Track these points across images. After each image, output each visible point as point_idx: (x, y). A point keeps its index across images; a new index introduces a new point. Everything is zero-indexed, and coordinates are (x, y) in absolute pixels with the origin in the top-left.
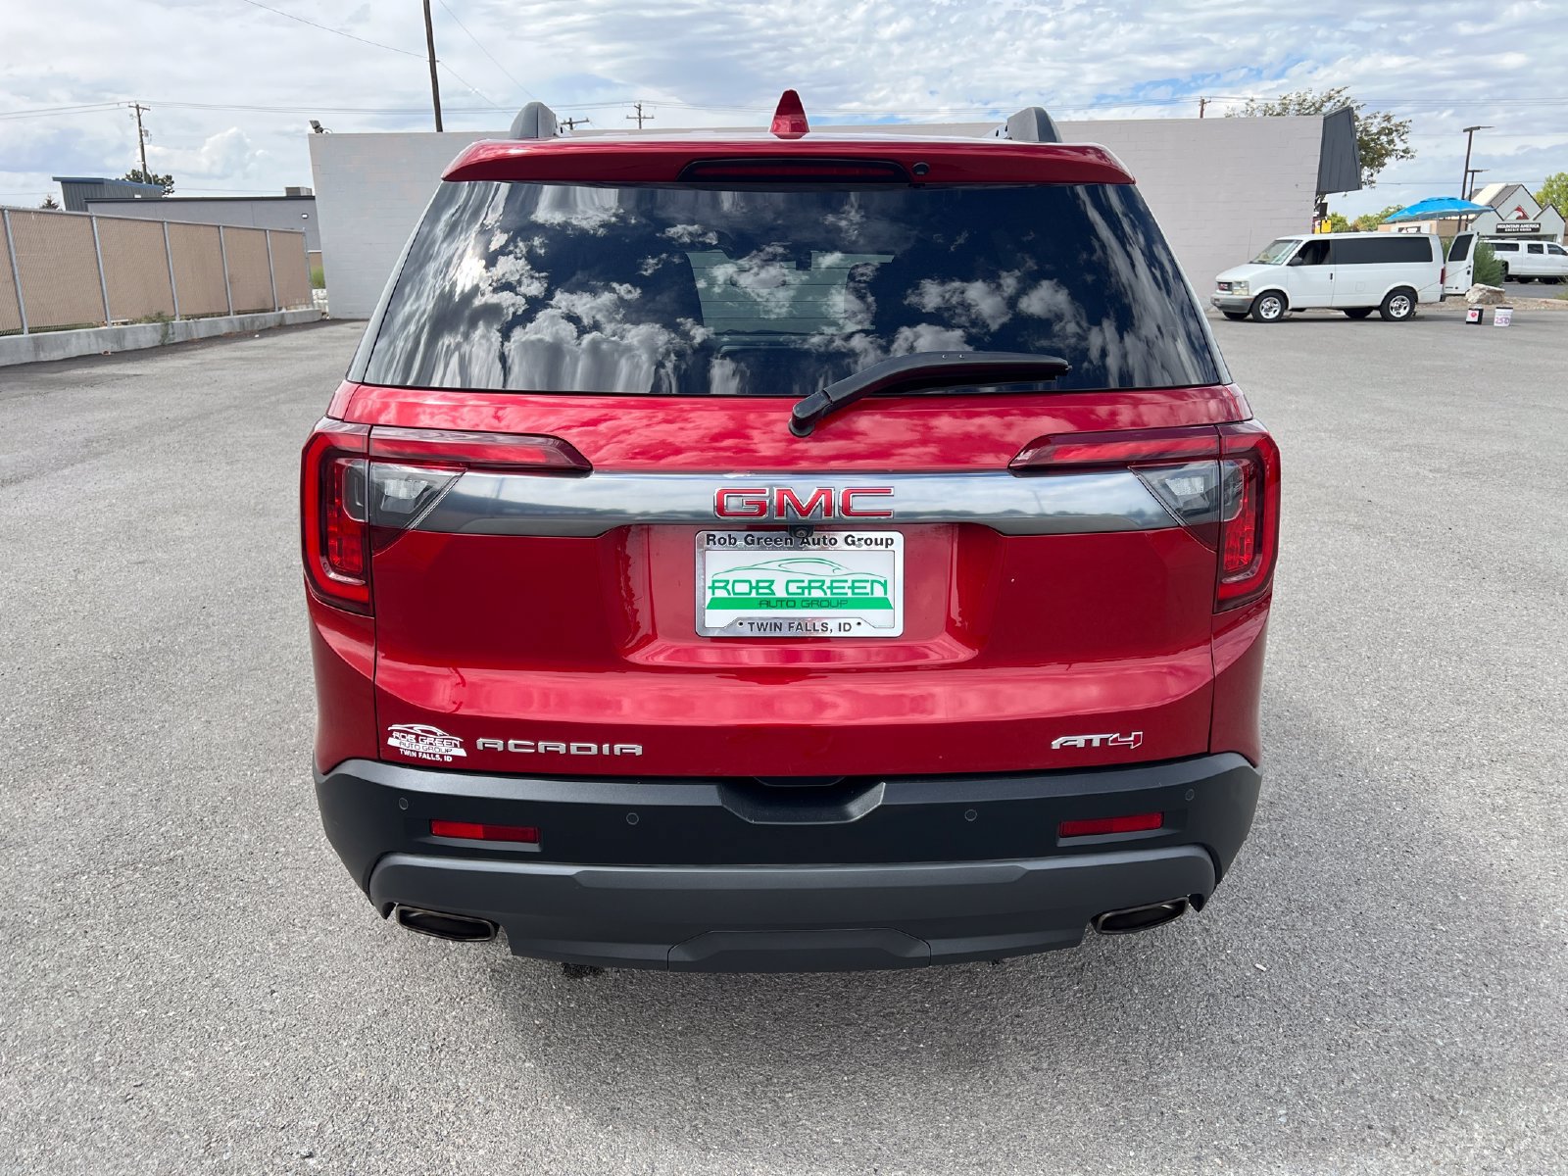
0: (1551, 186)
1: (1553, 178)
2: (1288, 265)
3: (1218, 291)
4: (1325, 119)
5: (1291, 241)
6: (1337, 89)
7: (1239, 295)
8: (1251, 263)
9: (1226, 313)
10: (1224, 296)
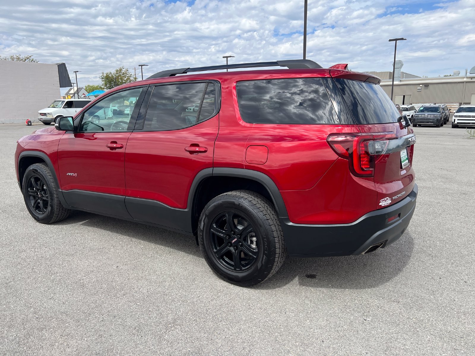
0: (87, 88)
1: (87, 86)
2: (63, 108)
3: (40, 116)
4: (58, 66)
5: (61, 101)
6: (30, 56)
7: (49, 117)
8: (49, 107)
9: (43, 123)
10: (44, 117)
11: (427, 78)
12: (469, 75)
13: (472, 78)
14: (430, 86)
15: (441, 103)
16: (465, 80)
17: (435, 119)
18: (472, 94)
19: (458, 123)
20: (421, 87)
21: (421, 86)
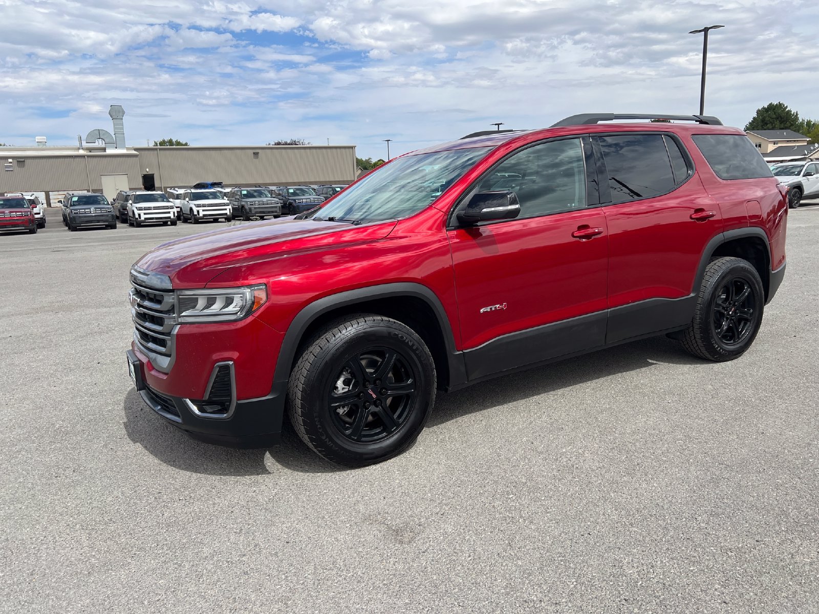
11: (13, 147)
12: (85, 145)
13: (90, 150)
14: (27, 162)
15: (58, 191)
16: (81, 152)
17: (109, 216)
18: (101, 175)
19: (146, 219)
20: (10, 163)
21: (10, 160)
